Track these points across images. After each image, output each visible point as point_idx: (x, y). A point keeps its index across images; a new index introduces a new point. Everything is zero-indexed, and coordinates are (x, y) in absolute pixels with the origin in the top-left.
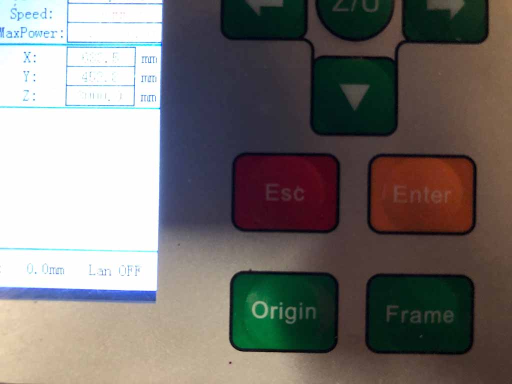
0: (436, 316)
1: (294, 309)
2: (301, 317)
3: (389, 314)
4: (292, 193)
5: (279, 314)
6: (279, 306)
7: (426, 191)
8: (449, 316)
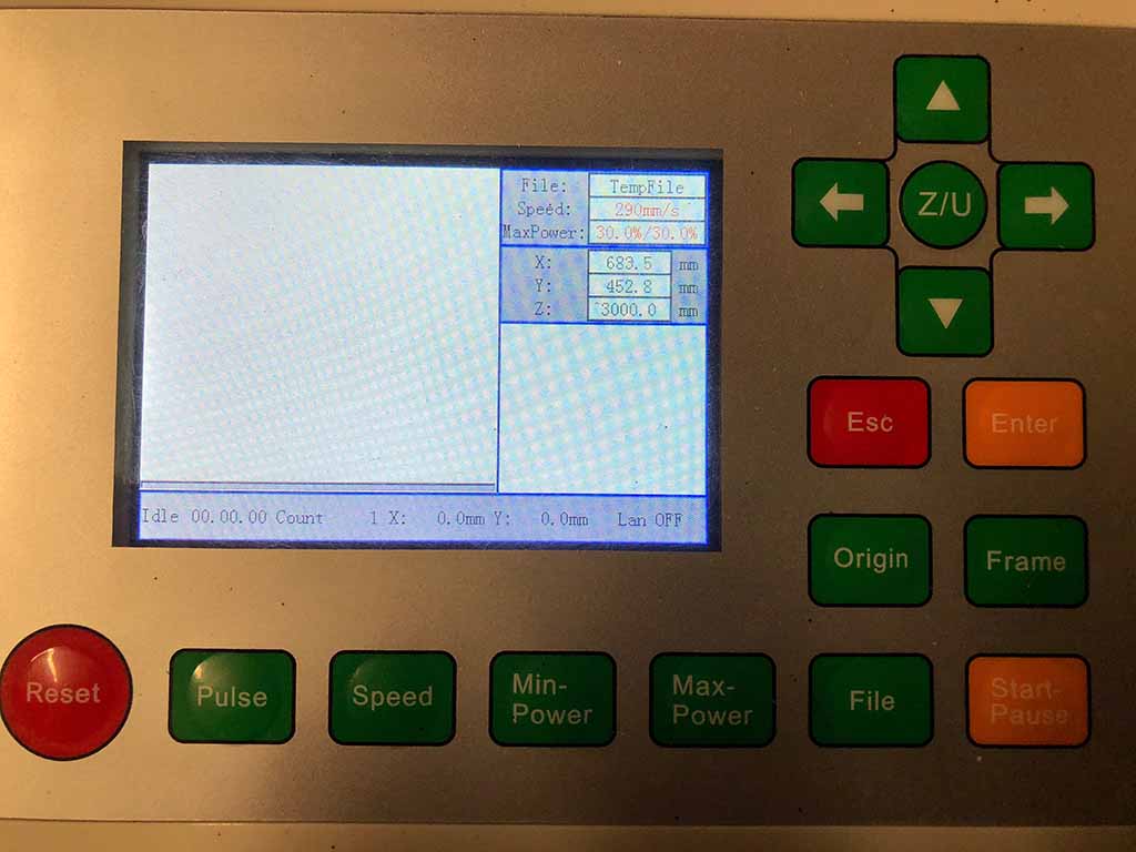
0: (1045, 562)
1: (884, 556)
2: (891, 566)
3: (990, 560)
4: (879, 423)
5: (866, 562)
6: (866, 553)
7: (1029, 419)
8: (1059, 563)
